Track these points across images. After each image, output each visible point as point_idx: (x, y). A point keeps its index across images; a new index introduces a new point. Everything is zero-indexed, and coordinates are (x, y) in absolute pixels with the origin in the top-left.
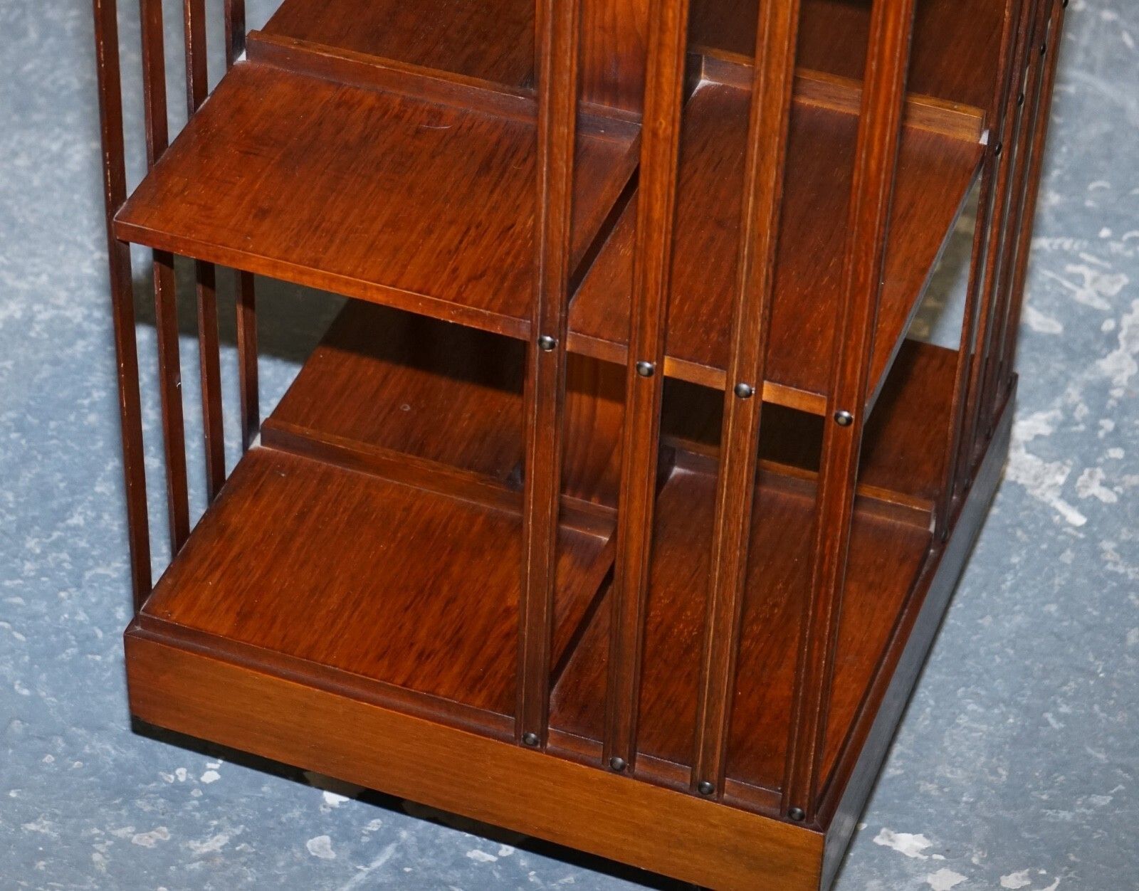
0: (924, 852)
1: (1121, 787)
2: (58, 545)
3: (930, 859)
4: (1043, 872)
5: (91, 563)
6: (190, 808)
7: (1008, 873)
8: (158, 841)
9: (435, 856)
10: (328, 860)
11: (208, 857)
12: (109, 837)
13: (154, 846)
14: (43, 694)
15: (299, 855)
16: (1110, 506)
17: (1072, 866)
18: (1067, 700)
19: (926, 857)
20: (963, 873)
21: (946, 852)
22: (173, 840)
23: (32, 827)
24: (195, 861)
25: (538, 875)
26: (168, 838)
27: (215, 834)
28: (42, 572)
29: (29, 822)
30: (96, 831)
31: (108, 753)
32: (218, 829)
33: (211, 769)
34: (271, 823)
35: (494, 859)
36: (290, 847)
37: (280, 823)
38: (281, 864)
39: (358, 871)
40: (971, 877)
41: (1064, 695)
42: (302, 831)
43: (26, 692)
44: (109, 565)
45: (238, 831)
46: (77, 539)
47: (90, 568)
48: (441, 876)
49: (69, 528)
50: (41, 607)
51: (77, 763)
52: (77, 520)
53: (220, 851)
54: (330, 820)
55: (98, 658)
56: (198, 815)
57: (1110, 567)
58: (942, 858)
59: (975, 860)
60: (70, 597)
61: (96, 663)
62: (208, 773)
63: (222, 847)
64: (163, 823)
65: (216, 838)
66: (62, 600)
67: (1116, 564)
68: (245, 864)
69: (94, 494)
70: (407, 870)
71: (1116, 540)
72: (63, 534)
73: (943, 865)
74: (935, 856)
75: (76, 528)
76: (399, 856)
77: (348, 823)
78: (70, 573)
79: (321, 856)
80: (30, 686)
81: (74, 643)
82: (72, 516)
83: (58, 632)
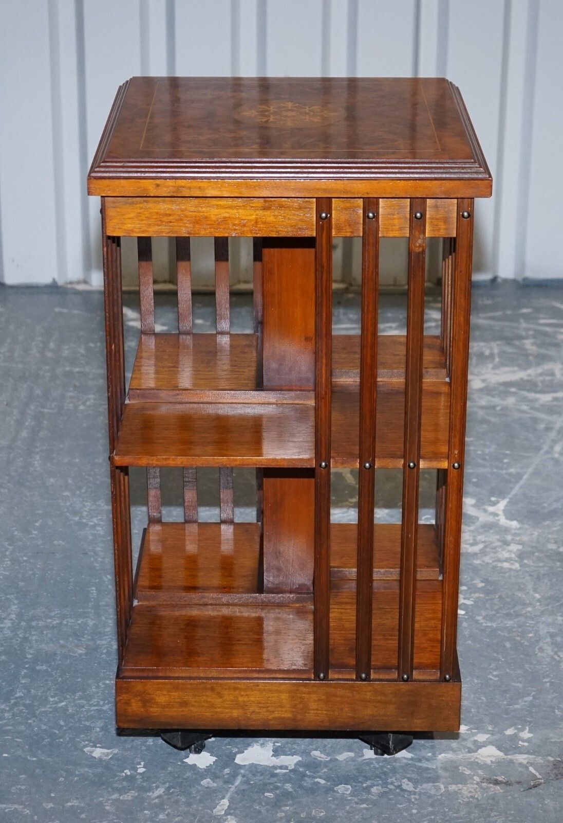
0: (467, 730)
1: (533, 693)
2: (15, 704)
3: (472, 732)
4: (520, 727)
5: (36, 708)
6: (139, 782)
7: (506, 730)
8: (132, 796)
9: (261, 775)
10: (214, 787)
11: (159, 797)
12: (109, 800)
13: (132, 798)
14: (43, 758)
15: (200, 788)
16: (472, 605)
17: (530, 722)
18: (495, 670)
19: (469, 732)
20: (488, 734)
21: (477, 729)
22: (139, 795)
23: (70, 804)
24: (153, 799)
25: (310, 772)
26: (136, 794)
27: (156, 790)
28: (14, 715)
29: (68, 802)
30: (101, 799)
31: (88, 772)
32: (157, 787)
33: (140, 768)
34: (180, 780)
35: (288, 771)
36: (194, 786)
37: (184, 779)
38: (194, 792)
39: (230, 787)
40: (492, 734)
41: (492, 669)
42: (196, 779)
43: (34, 759)
44: (45, 706)
45: (167, 785)
46: (24, 701)
47: (37, 710)
48: (268, 781)
49: (16, 698)
50: (22, 728)
51: (76, 778)
52: (18, 694)
53: (163, 794)
54: (205, 773)
55: (62, 740)
56: (145, 784)
57: (484, 624)
58: (476, 731)
59: (490, 729)
60: (34, 721)
61: (62, 742)
62: (139, 770)
63: (164, 792)
64: (130, 790)
65: (158, 790)
66: (31, 723)
67: (486, 623)
68: (178, 795)
69: (22, 683)
70: (252, 782)
71: (482, 615)
72: (16, 700)
73: (479, 733)
74: (473, 731)
75: (21, 697)
76: (245, 779)
77: (215, 773)
78: (28, 713)
79: (210, 786)
80: (35, 757)
81: (46, 737)
82: (16, 693)
83: (37, 735)
